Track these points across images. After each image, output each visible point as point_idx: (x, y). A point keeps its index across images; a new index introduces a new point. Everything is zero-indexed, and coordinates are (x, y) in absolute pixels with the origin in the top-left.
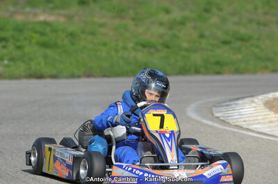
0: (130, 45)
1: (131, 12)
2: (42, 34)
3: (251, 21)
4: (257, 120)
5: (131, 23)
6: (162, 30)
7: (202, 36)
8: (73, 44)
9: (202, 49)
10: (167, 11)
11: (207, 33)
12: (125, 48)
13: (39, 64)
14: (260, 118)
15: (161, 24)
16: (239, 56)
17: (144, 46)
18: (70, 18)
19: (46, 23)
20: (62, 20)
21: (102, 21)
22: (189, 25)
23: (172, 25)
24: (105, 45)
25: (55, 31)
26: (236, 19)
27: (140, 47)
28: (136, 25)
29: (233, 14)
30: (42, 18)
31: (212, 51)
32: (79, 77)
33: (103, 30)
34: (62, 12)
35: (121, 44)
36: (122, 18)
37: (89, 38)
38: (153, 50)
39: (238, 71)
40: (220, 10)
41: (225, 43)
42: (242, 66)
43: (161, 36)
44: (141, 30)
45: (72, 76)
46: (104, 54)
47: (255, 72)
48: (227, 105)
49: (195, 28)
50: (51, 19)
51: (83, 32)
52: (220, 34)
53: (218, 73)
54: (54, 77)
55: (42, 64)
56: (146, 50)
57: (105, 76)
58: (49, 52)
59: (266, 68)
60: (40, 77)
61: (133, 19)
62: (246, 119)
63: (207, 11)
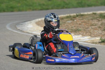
4: (34, 30)
9: (5, 2)
16: (19, 5)
31: (8, 3)
39: (19, 10)
42: (21, 8)
47: (26, 11)
48: (21, 24)
53: (12, 11)
59: (30, 9)
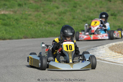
0: (43, 23)
1: (42, 9)
2: (4, 20)
3: (94, 11)
5: (42, 13)
6: (56, 16)
7: (74, 19)
8: (18, 24)
9: (74, 24)
10: (58, 8)
11: (76, 17)
12: (40, 25)
13: (3, 33)
14: (108, 55)
15: (55, 13)
17: (49, 24)
18: (15, 12)
19: (5, 15)
20: (12, 13)
21: (30, 13)
22: (68, 14)
23: (60, 14)
24: (31, 24)
25: (9, 18)
26: (88, 10)
27: (47, 24)
28: (45, 14)
29: (86, 8)
30: (2, 13)
31: (79, 25)
32: (21, 38)
33: (30, 17)
34: (12, 10)
35: (39, 23)
36: (38, 11)
37: (24, 21)
38: (53, 25)
40: (81, 6)
41: (84, 21)
43: (56, 19)
44: (47, 16)
45: (18, 38)
46: (31, 28)
49: (70, 15)
50: (7, 13)
51: (21, 18)
52: (81, 17)
54: (10, 39)
55: (5, 33)
56: (50, 26)
57: (33, 38)
58: (7, 28)
60: (4, 39)
61: (43, 12)
62: (102, 56)
63: (75, 7)
